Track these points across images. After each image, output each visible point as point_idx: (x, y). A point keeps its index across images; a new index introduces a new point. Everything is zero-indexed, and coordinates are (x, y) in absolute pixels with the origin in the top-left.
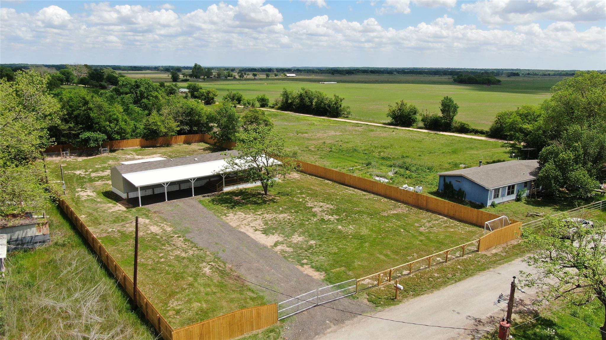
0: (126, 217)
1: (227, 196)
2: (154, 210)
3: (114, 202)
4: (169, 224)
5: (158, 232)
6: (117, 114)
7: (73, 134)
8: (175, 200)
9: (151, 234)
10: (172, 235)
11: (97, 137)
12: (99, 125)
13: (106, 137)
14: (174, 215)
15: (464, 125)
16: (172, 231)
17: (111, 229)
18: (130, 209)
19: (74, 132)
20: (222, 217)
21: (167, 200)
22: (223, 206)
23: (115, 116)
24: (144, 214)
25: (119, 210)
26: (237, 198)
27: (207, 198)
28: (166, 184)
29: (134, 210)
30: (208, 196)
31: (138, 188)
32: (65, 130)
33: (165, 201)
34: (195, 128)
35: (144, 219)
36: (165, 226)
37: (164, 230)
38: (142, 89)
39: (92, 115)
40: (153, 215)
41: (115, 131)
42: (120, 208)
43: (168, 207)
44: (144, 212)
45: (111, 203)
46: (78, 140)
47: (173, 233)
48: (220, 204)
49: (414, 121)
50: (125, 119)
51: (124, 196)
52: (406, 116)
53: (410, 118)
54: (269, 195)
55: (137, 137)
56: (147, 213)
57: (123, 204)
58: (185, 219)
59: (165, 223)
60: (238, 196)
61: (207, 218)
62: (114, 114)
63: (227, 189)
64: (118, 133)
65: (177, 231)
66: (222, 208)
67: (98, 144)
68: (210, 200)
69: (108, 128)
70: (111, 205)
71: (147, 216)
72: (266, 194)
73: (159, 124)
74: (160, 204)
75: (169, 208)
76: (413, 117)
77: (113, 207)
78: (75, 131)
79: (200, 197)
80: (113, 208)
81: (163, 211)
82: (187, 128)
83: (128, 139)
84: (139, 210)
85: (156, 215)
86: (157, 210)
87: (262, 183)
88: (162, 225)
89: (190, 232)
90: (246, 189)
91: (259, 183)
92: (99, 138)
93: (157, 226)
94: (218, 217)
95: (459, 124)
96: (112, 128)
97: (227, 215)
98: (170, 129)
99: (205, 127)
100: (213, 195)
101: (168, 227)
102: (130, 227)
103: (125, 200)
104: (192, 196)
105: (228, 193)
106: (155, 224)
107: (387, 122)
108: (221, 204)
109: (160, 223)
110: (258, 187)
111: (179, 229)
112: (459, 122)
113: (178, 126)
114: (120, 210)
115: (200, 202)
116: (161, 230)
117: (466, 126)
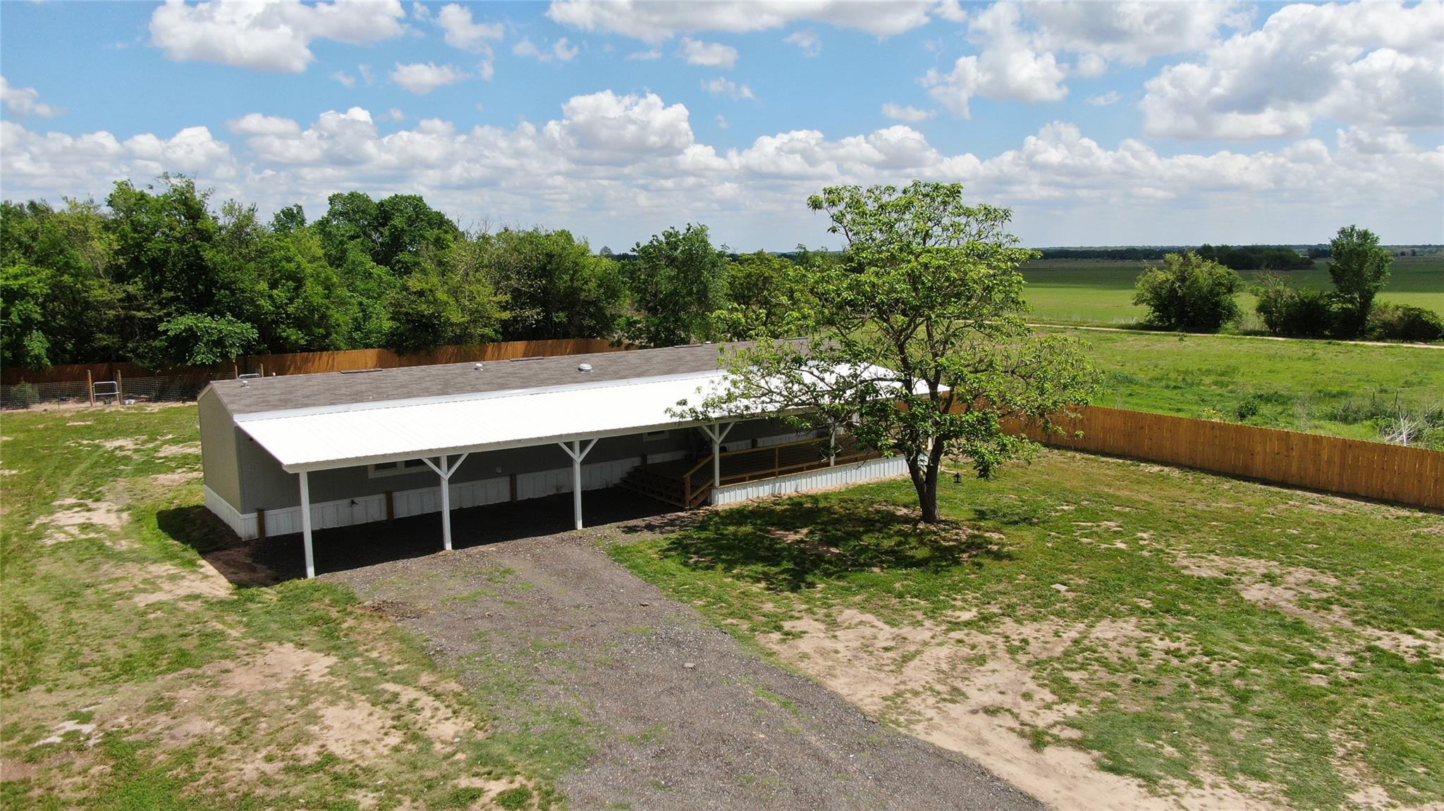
0: (208, 637)
1: (743, 529)
2: (378, 598)
3: (192, 554)
4: (453, 686)
5: (370, 757)
6: (299, 258)
7: (140, 319)
8: (491, 548)
9: (318, 767)
10: (464, 782)
11: (220, 331)
12: (233, 293)
13: (254, 334)
14: (484, 625)
15: (1418, 316)
16: (466, 742)
17: (71, 726)
18: (253, 590)
19: (140, 314)
20: (761, 638)
21: (448, 546)
22: (738, 577)
23: (292, 266)
24: (313, 621)
25: (189, 597)
26: (792, 537)
27: (647, 536)
28: (444, 463)
29: (270, 595)
30: (650, 528)
31: (297, 475)
32: (109, 305)
33: (442, 548)
34: (560, 317)
35: (306, 654)
36: (426, 701)
37: (415, 738)
38: (398, 221)
39: (208, 254)
40: (367, 625)
41: (288, 316)
42: (203, 588)
43: (451, 583)
44: (320, 606)
45: (171, 557)
46: (157, 343)
47: (471, 763)
48: (720, 566)
49: (1230, 313)
50: (327, 278)
51: (243, 524)
52: (1205, 299)
53: (1217, 304)
54: (945, 522)
55: (367, 346)
56: (334, 613)
57: (226, 567)
58: (550, 654)
59: (425, 679)
60: (793, 528)
61: (678, 644)
62: (289, 260)
63: (729, 498)
64: (300, 323)
65: (498, 749)
66: (742, 585)
67: (225, 356)
68: (665, 545)
69: (262, 302)
70: (168, 568)
71: (331, 635)
72: (929, 516)
73: (441, 296)
74: (415, 564)
75: (459, 587)
76: (1226, 299)
77: (172, 578)
78: (148, 310)
79: (611, 531)
80: (167, 586)
81: (421, 605)
82: (532, 314)
83: (338, 349)
84: (299, 598)
85: (382, 626)
86: (391, 596)
87: (914, 468)
88: (407, 694)
89: (589, 759)
90: (815, 499)
91: (895, 469)
92: (229, 335)
93: (380, 700)
94: (740, 638)
95: (1400, 313)
96: (278, 301)
97: (787, 625)
98: (478, 316)
99: (592, 316)
100: (672, 523)
101: (444, 712)
102: (199, 710)
103: (247, 543)
104: (573, 527)
105: (739, 515)
106: (363, 686)
107: (1133, 322)
108: (730, 566)
109: (396, 680)
110: (892, 485)
111: (514, 730)
112: (1397, 308)
113: (504, 308)
114: (197, 597)
115: (618, 554)
116: (395, 739)
117: (1425, 318)
